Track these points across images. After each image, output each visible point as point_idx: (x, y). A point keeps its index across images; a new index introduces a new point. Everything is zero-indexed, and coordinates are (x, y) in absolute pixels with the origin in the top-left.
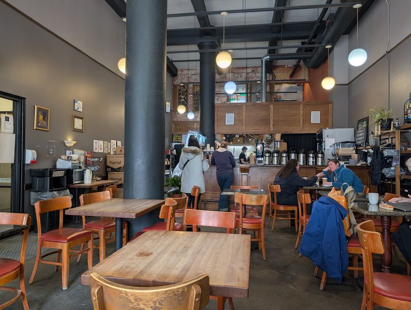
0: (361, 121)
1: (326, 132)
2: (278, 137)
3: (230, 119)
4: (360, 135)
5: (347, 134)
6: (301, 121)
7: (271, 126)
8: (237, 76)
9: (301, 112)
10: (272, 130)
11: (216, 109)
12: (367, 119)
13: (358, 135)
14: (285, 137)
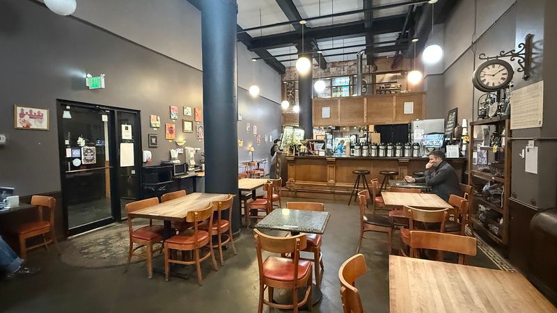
0: (451, 112)
1: (416, 123)
2: (372, 128)
3: (326, 112)
4: (450, 126)
5: (437, 123)
6: (394, 112)
7: (365, 118)
8: (339, 69)
9: (394, 104)
10: (365, 121)
11: (313, 104)
12: (456, 110)
13: (448, 126)
14: (378, 128)
